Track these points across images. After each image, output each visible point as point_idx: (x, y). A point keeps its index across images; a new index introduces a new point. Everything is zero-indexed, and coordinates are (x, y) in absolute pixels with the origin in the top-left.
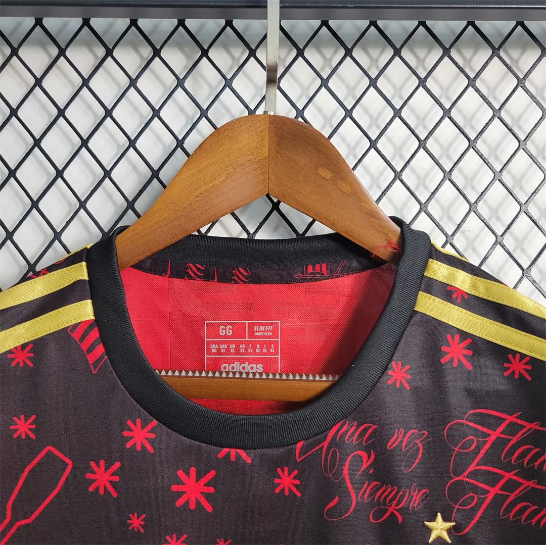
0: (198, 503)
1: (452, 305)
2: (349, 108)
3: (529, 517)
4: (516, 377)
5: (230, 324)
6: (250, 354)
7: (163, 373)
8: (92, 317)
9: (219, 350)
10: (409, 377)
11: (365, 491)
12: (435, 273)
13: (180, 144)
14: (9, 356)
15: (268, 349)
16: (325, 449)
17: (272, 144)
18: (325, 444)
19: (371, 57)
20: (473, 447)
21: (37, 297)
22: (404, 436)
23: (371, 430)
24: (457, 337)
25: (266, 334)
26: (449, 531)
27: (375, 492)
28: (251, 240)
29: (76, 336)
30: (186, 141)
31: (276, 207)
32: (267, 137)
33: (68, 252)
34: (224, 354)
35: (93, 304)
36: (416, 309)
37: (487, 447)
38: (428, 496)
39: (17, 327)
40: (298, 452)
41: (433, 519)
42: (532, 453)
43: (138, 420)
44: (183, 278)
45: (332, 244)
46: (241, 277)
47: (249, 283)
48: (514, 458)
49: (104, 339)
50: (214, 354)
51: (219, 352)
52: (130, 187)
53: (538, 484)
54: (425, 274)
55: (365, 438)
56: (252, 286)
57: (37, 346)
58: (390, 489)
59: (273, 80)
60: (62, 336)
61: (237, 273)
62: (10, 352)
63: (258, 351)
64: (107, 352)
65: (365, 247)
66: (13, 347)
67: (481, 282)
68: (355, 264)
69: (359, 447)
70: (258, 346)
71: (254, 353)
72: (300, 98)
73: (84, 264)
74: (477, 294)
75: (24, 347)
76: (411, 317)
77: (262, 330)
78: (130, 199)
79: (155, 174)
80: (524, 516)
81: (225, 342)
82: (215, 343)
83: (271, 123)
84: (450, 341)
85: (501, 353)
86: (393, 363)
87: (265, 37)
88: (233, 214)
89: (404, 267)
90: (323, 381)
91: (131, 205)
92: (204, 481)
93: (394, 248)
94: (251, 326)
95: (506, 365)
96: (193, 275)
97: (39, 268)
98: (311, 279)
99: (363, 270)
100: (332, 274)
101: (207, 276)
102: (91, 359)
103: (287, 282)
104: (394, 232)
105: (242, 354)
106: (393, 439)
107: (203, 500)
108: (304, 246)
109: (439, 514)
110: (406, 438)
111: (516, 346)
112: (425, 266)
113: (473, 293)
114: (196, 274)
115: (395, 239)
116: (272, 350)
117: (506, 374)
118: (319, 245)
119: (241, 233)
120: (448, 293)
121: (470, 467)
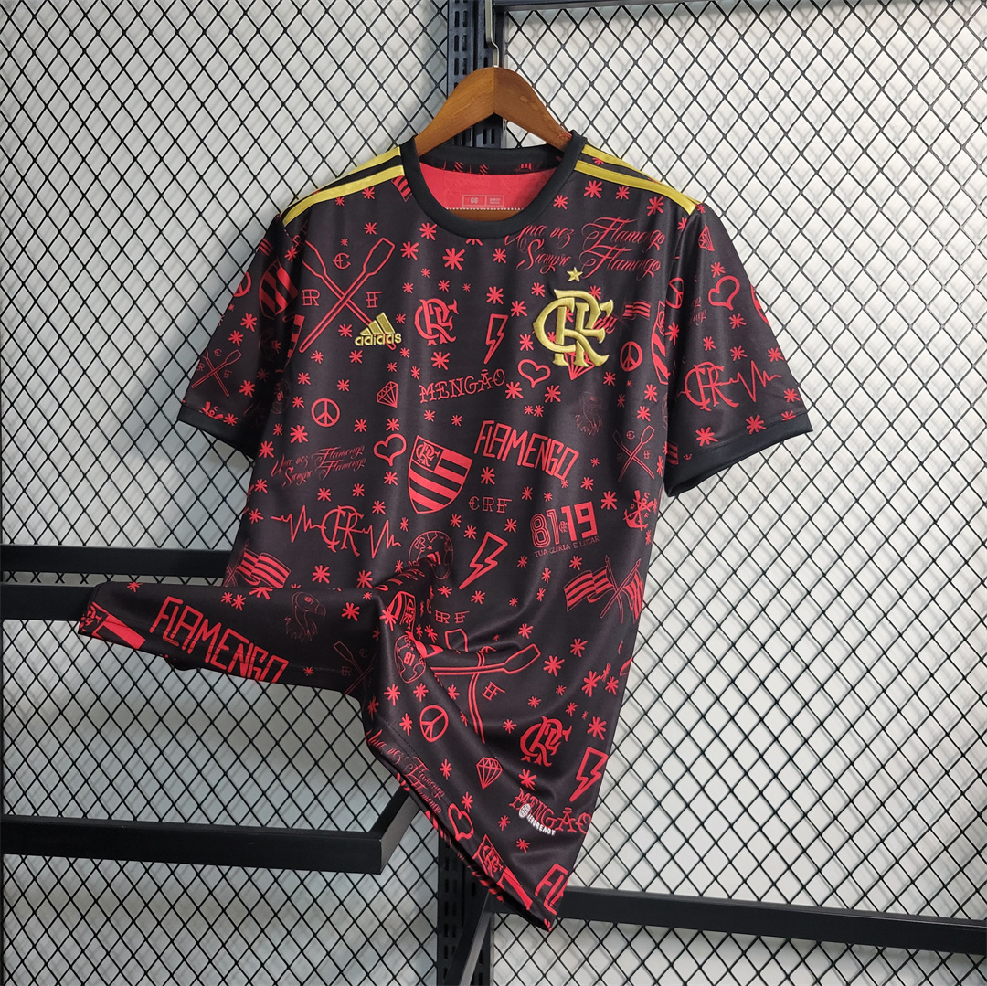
0: (456, 266)
1: (594, 166)
4: (621, 199)
8: (403, 175)
10: (566, 203)
11: (539, 258)
14: (364, 193)
16: (520, 238)
20: (596, 236)
22: (560, 231)
23: (544, 228)
24: (595, 182)
26: (579, 277)
27: (543, 259)
29: (396, 183)
35: (404, 168)
36: (575, 169)
37: (603, 236)
38: (570, 260)
39: (366, 179)
40: (506, 240)
41: (572, 271)
43: (428, 224)
48: (616, 239)
49: (410, 185)
55: (540, 233)
58: (550, 257)
60: (389, 183)
62: (363, 190)
64: (412, 191)
66: (364, 188)
69: (537, 237)
73: (399, 149)
75: (370, 188)
76: (571, 173)
83: (495, 72)
84: (590, 184)
86: (558, 196)
92: (459, 255)
95: (617, 193)
101: (465, 170)
102: (404, 194)
106: (554, 233)
107: (458, 264)
109: (575, 268)
111: (623, 182)
113: (606, 161)
117: (617, 198)
120: (593, 161)
121: (594, 246)
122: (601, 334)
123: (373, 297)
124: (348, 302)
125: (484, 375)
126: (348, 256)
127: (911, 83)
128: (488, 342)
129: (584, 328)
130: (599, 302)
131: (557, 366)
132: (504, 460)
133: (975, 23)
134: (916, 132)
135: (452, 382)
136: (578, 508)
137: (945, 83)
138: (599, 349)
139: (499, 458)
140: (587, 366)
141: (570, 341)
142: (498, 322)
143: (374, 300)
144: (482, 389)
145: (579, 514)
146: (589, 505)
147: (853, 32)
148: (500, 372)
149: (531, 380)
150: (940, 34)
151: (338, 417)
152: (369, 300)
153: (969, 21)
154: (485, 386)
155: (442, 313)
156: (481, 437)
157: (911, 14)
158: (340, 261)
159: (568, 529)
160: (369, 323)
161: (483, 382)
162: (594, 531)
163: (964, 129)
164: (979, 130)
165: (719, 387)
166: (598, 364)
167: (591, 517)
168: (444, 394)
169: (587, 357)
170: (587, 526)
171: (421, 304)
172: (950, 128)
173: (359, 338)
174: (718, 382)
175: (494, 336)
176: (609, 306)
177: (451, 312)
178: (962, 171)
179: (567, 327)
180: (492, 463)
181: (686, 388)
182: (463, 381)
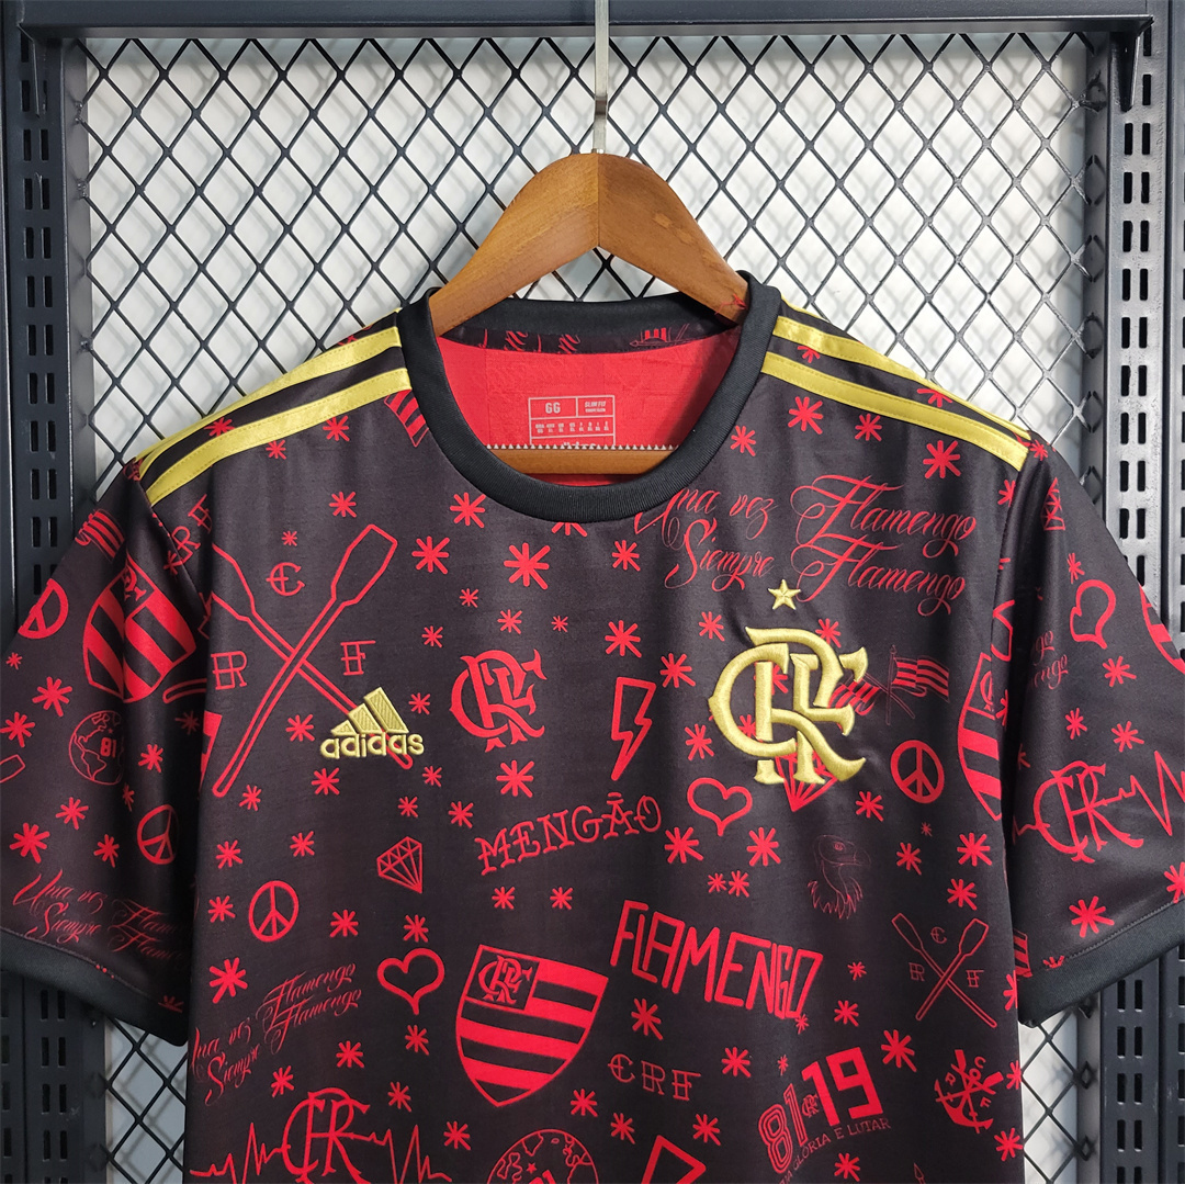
0: (532, 580)
1: (802, 366)
2: (693, 142)
3: (876, 581)
4: (867, 439)
5: (557, 400)
6: (582, 433)
7: (489, 447)
8: (409, 387)
9: (546, 430)
10: (754, 443)
11: (707, 559)
12: (785, 332)
13: (489, 189)
14: (325, 428)
15: (602, 426)
16: (665, 518)
17: (602, 188)
18: (666, 514)
19: (720, 74)
20: (821, 514)
21: (346, 366)
22: (748, 503)
23: (713, 497)
24: (807, 400)
25: (599, 410)
26: (794, 599)
27: (717, 561)
28: (578, 303)
29: (393, 407)
30: (497, 186)
31: (606, 264)
32: (597, 179)
33: (362, 325)
34: (551, 434)
35: (409, 372)
36: (763, 371)
37: (835, 515)
38: (772, 564)
39: (330, 397)
40: (636, 523)
41: (778, 586)
42: (880, 515)
43: (466, 495)
44: (501, 348)
45: (674, 306)
46: (569, 345)
47: (578, 353)
48: (863, 524)
49: (422, 410)
50: (541, 435)
51: (546, 432)
52: (430, 243)
53: (884, 545)
54: (774, 333)
55: (707, 506)
56: (581, 356)
57: (353, 418)
58: (732, 557)
59: (601, 110)
60: (379, 406)
61: (564, 340)
62: (325, 423)
63: (590, 429)
64: (428, 424)
65: (708, 305)
66: (328, 418)
67: (835, 340)
68: (699, 328)
69: (701, 515)
70: (590, 424)
71: (586, 432)
72: (633, 128)
73: (395, 328)
74: (829, 354)
75: (339, 418)
76: (758, 379)
77: (595, 406)
78: (432, 259)
79: (460, 227)
80: (871, 581)
81: (552, 421)
82: (540, 422)
83: (600, 163)
84: (799, 403)
85: (853, 414)
86: (737, 428)
87: (593, 47)
88: (555, 273)
89: (749, 326)
90: (663, 452)
91: (432, 265)
92: (537, 557)
93: (741, 306)
94: (582, 402)
95: (857, 427)
96: (513, 345)
97: (327, 344)
98: (649, 347)
99: (709, 334)
100: (673, 340)
101: (530, 345)
102: (411, 431)
103: (621, 351)
104: (740, 287)
105: (572, 433)
106: (736, 506)
107: (537, 577)
108: (640, 308)
109: (783, 581)
110: (750, 505)
111: (866, 405)
112: (774, 324)
113: (825, 353)
114: (517, 344)
115: (741, 296)
116: (606, 428)
117: (858, 437)
118: (658, 306)
119: (566, 296)
120: (798, 353)
121: (819, 535)
122: (847, 717)
123: (356, 655)
124: (303, 668)
125: (615, 804)
126: (298, 569)
127: (863, 214)
128: (616, 736)
129: (812, 706)
130: (838, 652)
131: (762, 784)
132: (676, 990)
133: (974, 104)
134: (873, 306)
135: (545, 820)
136: (835, 1061)
137: (923, 215)
138: (844, 747)
139: (665, 984)
140: (822, 781)
141: (783, 732)
142: (634, 697)
143: (358, 658)
144: (612, 833)
145: (838, 1075)
146: (855, 1055)
147: (755, 110)
148: (649, 804)
149: (716, 819)
150: (911, 123)
151: (294, 917)
152: (347, 659)
153: (962, 99)
154: (620, 829)
155: (510, 678)
156: (622, 934)
157: (858, 82)
158: (283, 579)
159: (820, 1106)
160: (351, 709)
161: (613, 817)
162: (874, 1106)
163: (959, 299)
164: (986, 305)
165: (1100, 810)
166: (843, 777)
167: (863, 1078)
168: (531, 848)
169: (819, 764)
170: (857, 1096)
171: (466, 666)
172: (934, 301)
173: (328, 741)
174: (1098, 800)
175: (628, 724)
176: (859, 659)
177: (531, 675)
178: (958, 376)
179: (776, 704)
180: (651, 993)
181: (1039, 819)
182: (568, 818)
